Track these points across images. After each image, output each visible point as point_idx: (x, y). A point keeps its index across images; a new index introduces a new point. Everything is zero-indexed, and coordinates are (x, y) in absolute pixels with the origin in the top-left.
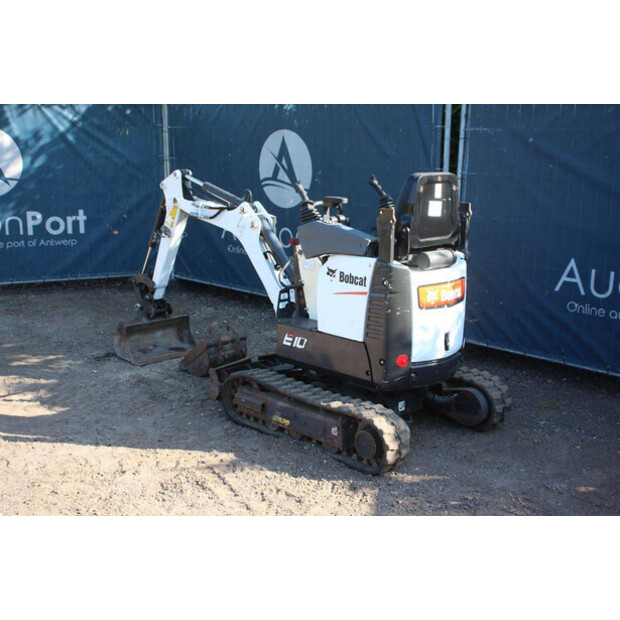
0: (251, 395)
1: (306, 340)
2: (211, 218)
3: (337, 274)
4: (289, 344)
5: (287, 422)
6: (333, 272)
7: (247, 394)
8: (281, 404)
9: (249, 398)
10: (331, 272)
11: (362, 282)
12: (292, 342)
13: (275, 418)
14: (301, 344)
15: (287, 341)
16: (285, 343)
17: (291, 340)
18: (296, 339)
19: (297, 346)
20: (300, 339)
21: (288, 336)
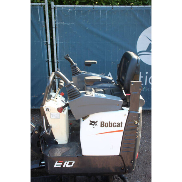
1: (74, 162)
3: (99, 124)
4: (60, 166)
6: (96, 122)
10: (93, 123)
11: (120, 125)
12: (62, 165)
14: (70, 164)
15: (57, 165)
16: (55, 166)
17: (61, 164)
18: (66, 162)
19: (66, 166)
20: (68, 162)
21: (58, 163)
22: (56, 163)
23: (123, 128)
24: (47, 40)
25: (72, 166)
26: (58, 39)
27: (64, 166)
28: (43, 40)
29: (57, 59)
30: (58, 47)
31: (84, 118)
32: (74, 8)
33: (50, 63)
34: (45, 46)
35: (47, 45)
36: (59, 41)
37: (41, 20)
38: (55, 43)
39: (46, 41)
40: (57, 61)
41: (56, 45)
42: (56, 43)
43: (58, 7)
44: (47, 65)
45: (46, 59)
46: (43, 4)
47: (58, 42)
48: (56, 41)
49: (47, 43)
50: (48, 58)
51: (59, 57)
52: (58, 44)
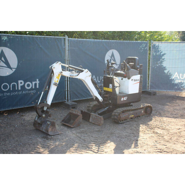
1: (127, 97)
2: (77, 76)
3: (133, 80)
5: (133, 116)
8: (132, 112)
9: (124, 115)
13: (130, 116)
14: (126, 98)
16: (122, 100)
22: (122, 99)
23: (139, 81)
26: (70, 57)
31: (129, 79)
32: (78, 40)
35: (65, 61)
37: (63, 46)
38: (68, 59)
43: (70, 40)
46: (64, 37)
47: (70, 59)
52: (70, 60)
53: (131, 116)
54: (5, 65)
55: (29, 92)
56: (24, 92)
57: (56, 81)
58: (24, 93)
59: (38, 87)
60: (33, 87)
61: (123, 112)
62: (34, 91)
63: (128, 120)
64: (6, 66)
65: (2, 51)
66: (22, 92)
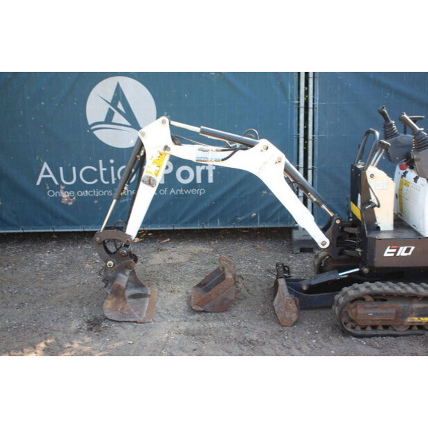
0: (376, 308)
1: (413, 248)
2: (223, 160)
4: (392, 255)
7: (371, 308)
8: (417, 305)
12: (396, 253)
13: (409, 320)
14: (407, 251)
15: (388, 253)
16: (386, 255)
17: (394, 250)
18: (401, 248)
19: (402, 255)
20: (405, 248)
21: (390, 248)
22: (388, 250)
24: (299, 100)
25: (410, 253)
26: (317, 98)
27: (398, 255)
28: (293, 100)
29: (313, 134)
30: (317, 111)
33: (302, 141)
34: (296, 110)
35: (299, 109)
36: (319, 101)
38: (311, 105)
39: (297, 102)
40: (313, 137)
41: (313, 108)
42: (313, 105)
44: (295, 144)
45: (295, 133)
47: (317, 103)
48: (314, 102)
49: (299, 104)
50: (298, 132)
51: (316, 130)
52: (317, 106)
53: (416, 319)
54: (125, 122)
55: (187, 192)
56: (172, 191)
57: (151, 173)
58: (173, 193)
59: (211, 180)
60: (199, 181)
61: (380, 298)
62: (200, 192)
63: (401, 330)
64: (129, 124)
65: (118, 87)
66: (169, 191)
